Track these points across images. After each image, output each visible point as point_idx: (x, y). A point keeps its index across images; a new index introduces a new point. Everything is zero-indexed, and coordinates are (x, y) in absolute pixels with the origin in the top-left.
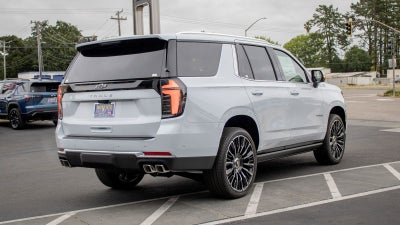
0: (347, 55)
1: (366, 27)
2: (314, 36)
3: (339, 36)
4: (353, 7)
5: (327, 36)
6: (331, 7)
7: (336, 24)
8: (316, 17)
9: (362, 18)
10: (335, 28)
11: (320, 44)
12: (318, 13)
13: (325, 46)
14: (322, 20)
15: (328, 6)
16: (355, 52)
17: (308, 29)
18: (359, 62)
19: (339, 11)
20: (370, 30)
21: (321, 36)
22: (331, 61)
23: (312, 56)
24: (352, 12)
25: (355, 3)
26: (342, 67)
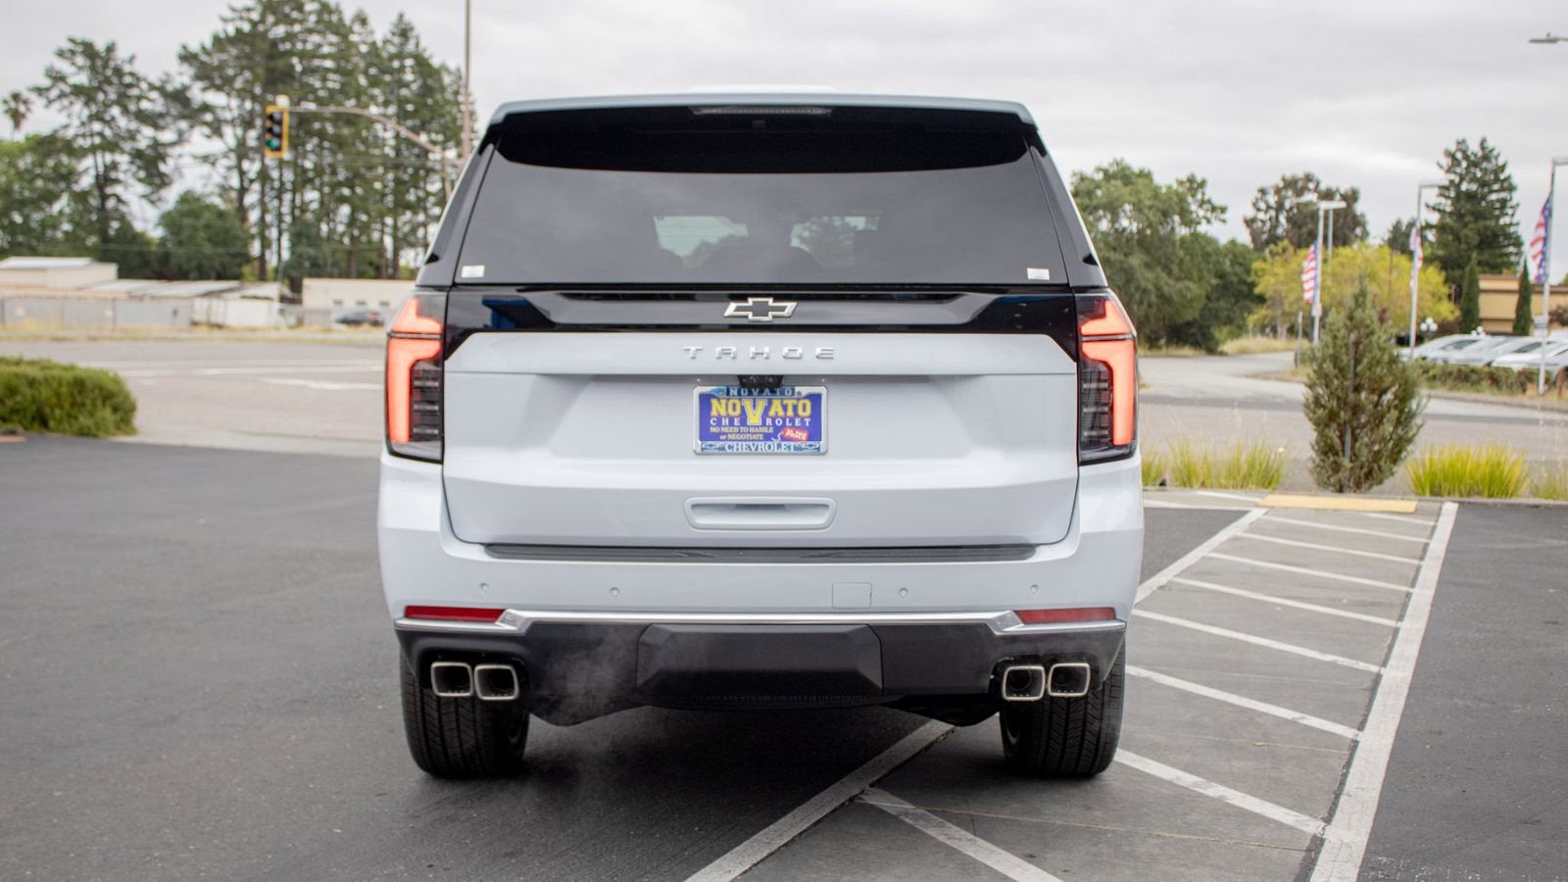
0: (168, 221)
1: (228, 131)
2: (46, 145)
3: (138, 155)
4: (187, 57)
5: (93, 149)
6: (110, 49)
7: (125, 111)
8: (58, 78)
9: (216, 98)
10: (123, 122)
11: (68, 176)
12: (64, 66)
13: (86, 182)
14: (78, 91)
15: (100, 46)
16: (195, 214)
17: (17, 117)
18: (208, 249)
19: (138, 67)
20: (242, 143)
21: (69, 148)
22: (105, 238)
23: (37, 216)
24: (182, 76)
25: (194, 47)
26: (146, 263)
